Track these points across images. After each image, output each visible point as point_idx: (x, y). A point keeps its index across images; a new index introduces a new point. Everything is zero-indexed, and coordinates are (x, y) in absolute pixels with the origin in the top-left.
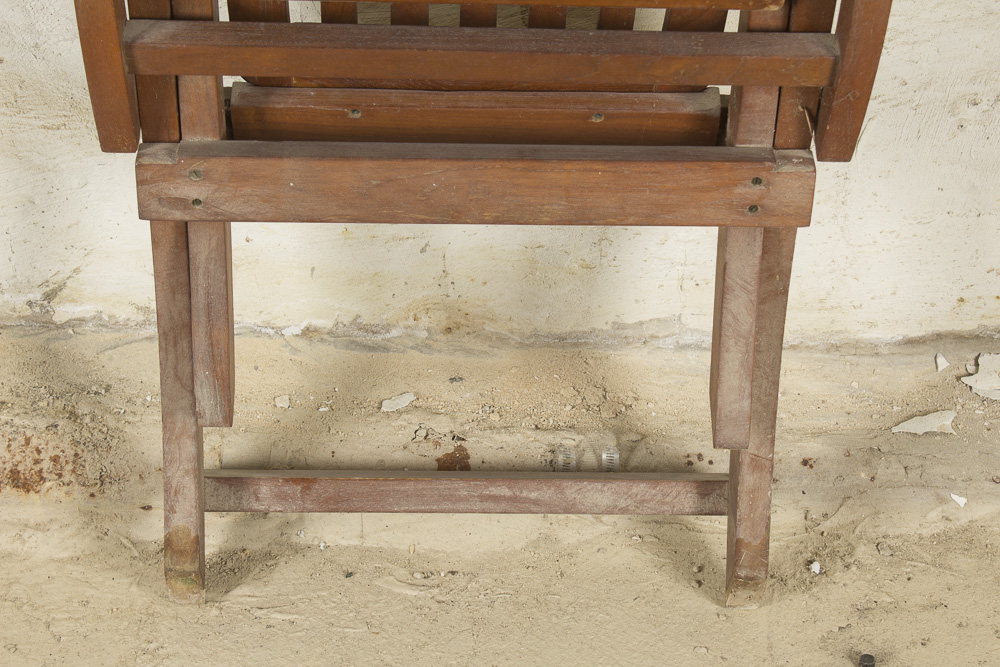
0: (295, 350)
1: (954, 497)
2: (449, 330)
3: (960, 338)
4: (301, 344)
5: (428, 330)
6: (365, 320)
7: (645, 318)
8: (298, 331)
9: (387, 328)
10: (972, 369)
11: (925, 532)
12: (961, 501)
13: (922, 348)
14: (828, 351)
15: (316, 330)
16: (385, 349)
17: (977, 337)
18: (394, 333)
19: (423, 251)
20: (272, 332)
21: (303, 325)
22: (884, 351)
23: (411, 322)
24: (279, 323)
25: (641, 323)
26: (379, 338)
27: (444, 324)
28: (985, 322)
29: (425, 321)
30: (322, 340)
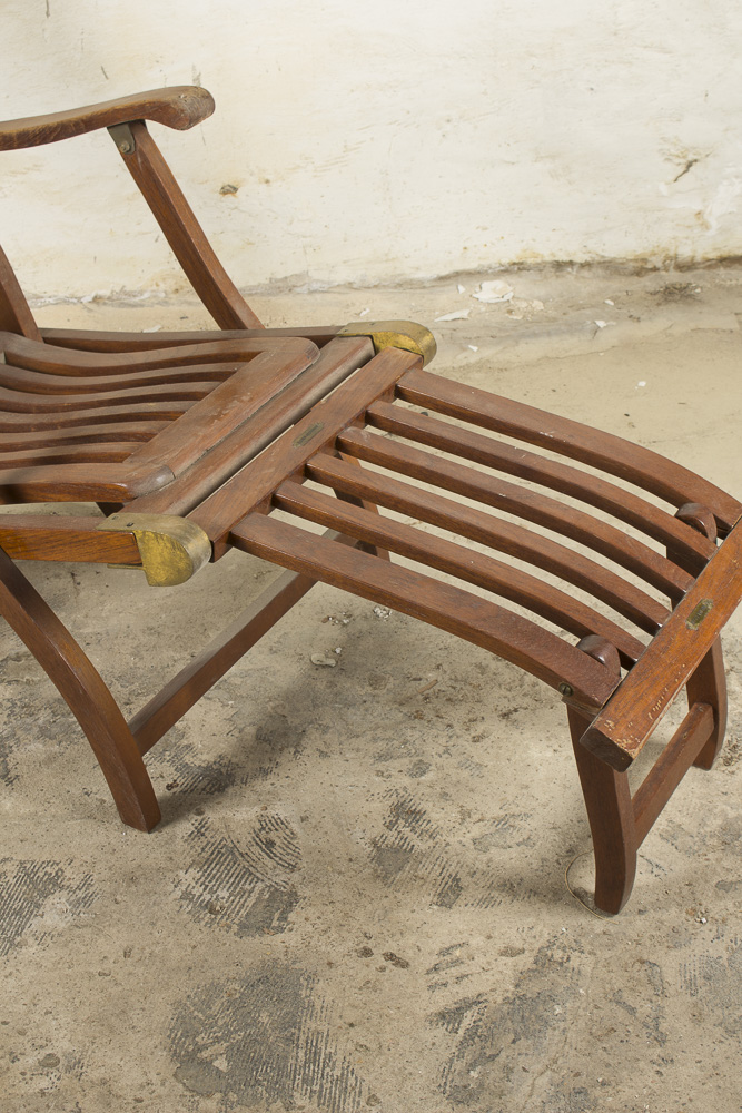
0: (90, 310)
1: (470, 347)
2: (177, 291)
3: (470, 274)
4: (93, 306)
5: (165, 292)
6: (127, 289)
7: (288, 274)
8: (91, 299)
9: (141, 292)
10: (478, 290)
11: (455, 366)
12: (475, 349)
13: (448, 282)
14: (395, 287)
15: (101, 298)
16: (142, 306)
17: (479, 272)
18: (146, 295)
19: (157, 240)
20: (75, 301)
21: (93, 295)
22: (428, 285)
23: (154, 288)
24: (79, 295)
25: (286, 278)
26: (137, 299)
27: (174, 288)
28: (482, 262)
29: (162, 286)
30: (105, 304)
